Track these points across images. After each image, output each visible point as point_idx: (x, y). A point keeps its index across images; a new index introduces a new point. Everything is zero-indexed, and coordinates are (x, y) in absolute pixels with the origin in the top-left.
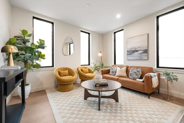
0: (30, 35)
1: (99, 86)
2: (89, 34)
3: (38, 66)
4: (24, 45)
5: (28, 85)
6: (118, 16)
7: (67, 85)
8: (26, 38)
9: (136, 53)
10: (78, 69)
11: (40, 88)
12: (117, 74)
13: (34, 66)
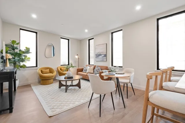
0: (18, 44)
1: (67, 78)
2: (68, 40)
3: (24, 66)
4: (13, 51)
5: (17, 80)
6: (86, 31)
7: (48, 80)
8: (15, 46)
9: (100, 56)
10: (57, 68)
11: (26, 83)
12: (87, 72)
13: (21, 67)
